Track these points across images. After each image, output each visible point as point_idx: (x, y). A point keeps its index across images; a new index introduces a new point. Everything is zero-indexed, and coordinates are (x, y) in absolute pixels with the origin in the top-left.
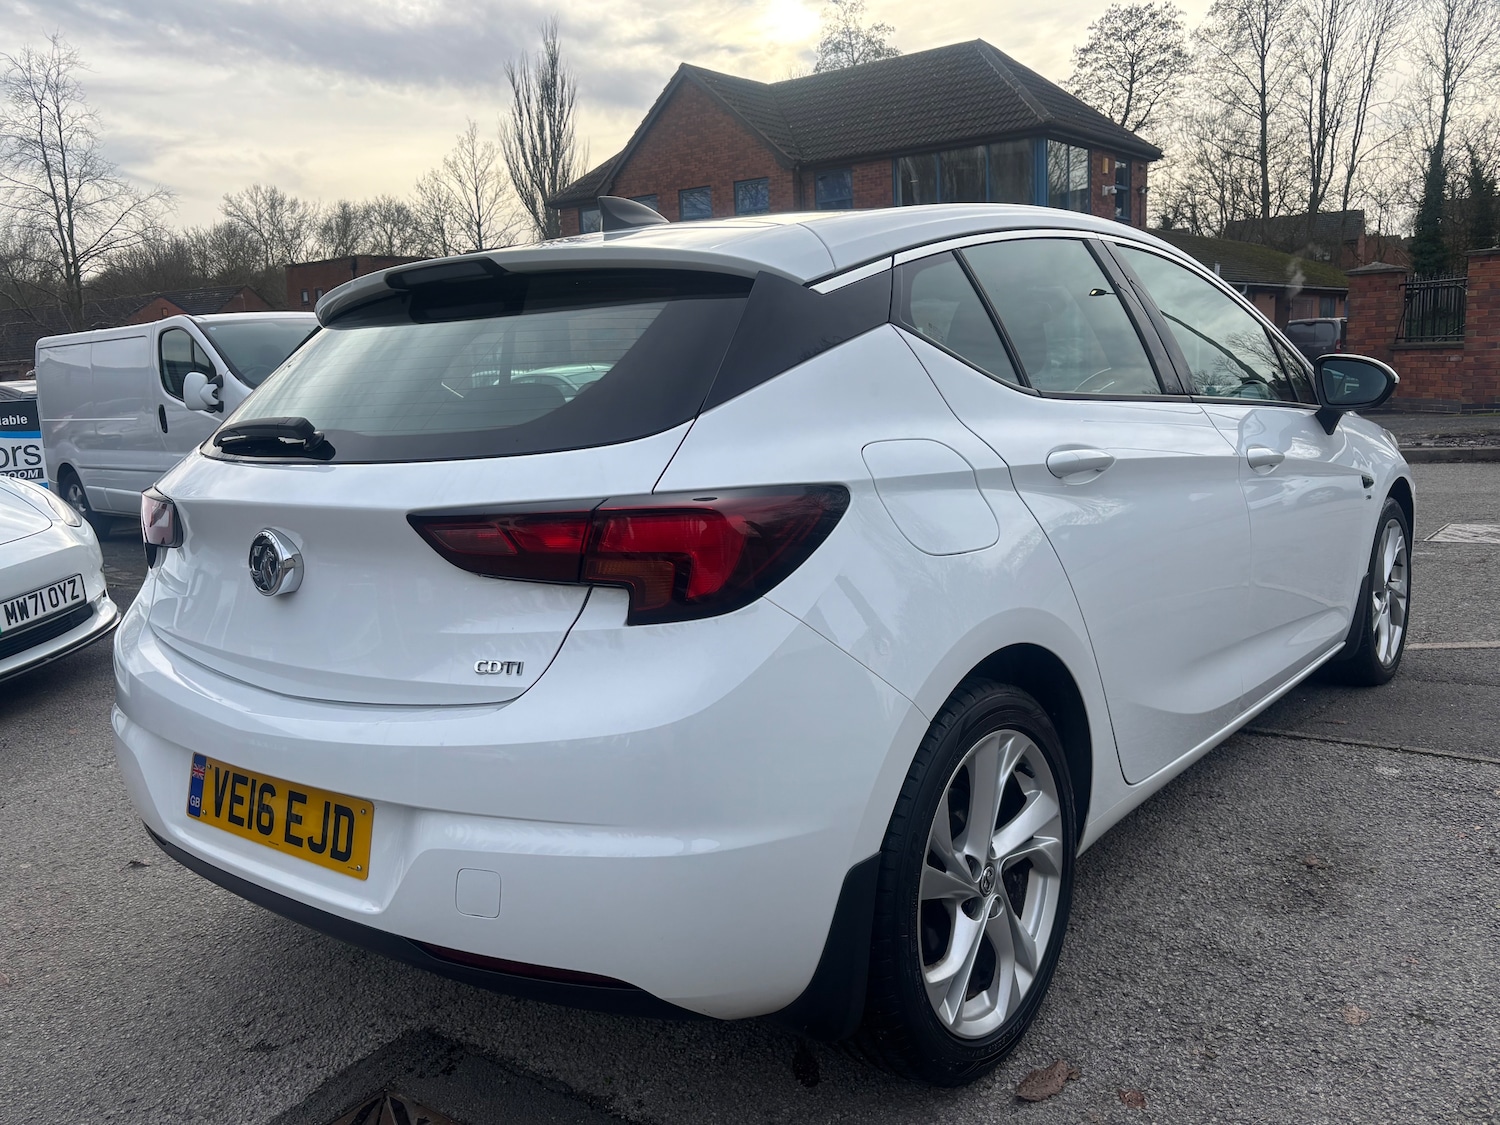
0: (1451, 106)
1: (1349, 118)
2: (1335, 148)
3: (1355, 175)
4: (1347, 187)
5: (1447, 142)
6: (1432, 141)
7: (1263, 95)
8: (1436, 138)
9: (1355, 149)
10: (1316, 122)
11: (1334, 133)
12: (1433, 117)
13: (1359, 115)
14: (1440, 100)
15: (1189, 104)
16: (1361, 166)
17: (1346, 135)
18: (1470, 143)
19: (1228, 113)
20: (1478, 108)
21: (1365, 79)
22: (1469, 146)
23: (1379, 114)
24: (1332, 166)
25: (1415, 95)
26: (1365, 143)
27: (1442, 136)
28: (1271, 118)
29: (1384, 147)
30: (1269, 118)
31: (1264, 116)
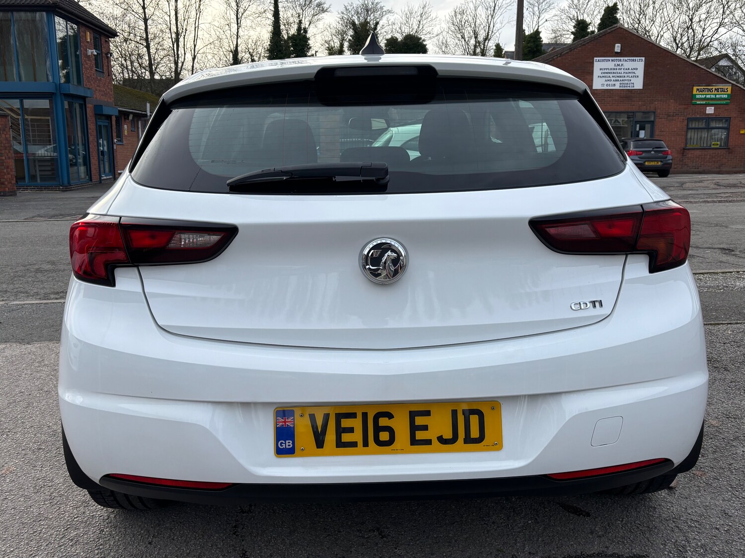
0: (240, 30)
1: (191, 28)
2: (185, 44)
3: (196, 60)
4: (193, 66)
5: (239, 49)
6: (233, 47)
7: (144, 8)
8: (235, 46)
9: (195, 46)
10: (174, 29)
11: (184, 36)
12: (232, 34)
13: (195, 28)
14: (234, 26)
15: (102, 6)
16: (199, 56)
17: (190, 37)
18: (250, 51)
19: (124, 15)
20: (252, 33)
21: (197, 9)
22: (250, 53)
23: (205, 29)
24: (185, 54)
25: (223, 22)
26: (199, 44)
27: (237, 46)
28: (149, 22)
29: (208, 47)
30: (148, 22)
31: (146, 20)
